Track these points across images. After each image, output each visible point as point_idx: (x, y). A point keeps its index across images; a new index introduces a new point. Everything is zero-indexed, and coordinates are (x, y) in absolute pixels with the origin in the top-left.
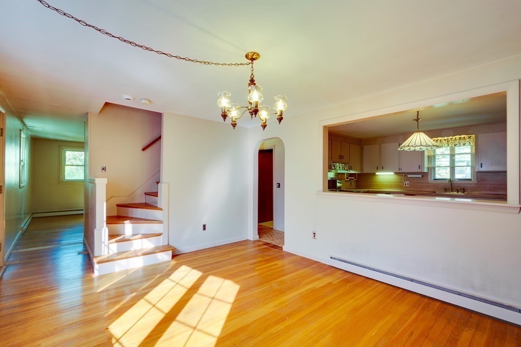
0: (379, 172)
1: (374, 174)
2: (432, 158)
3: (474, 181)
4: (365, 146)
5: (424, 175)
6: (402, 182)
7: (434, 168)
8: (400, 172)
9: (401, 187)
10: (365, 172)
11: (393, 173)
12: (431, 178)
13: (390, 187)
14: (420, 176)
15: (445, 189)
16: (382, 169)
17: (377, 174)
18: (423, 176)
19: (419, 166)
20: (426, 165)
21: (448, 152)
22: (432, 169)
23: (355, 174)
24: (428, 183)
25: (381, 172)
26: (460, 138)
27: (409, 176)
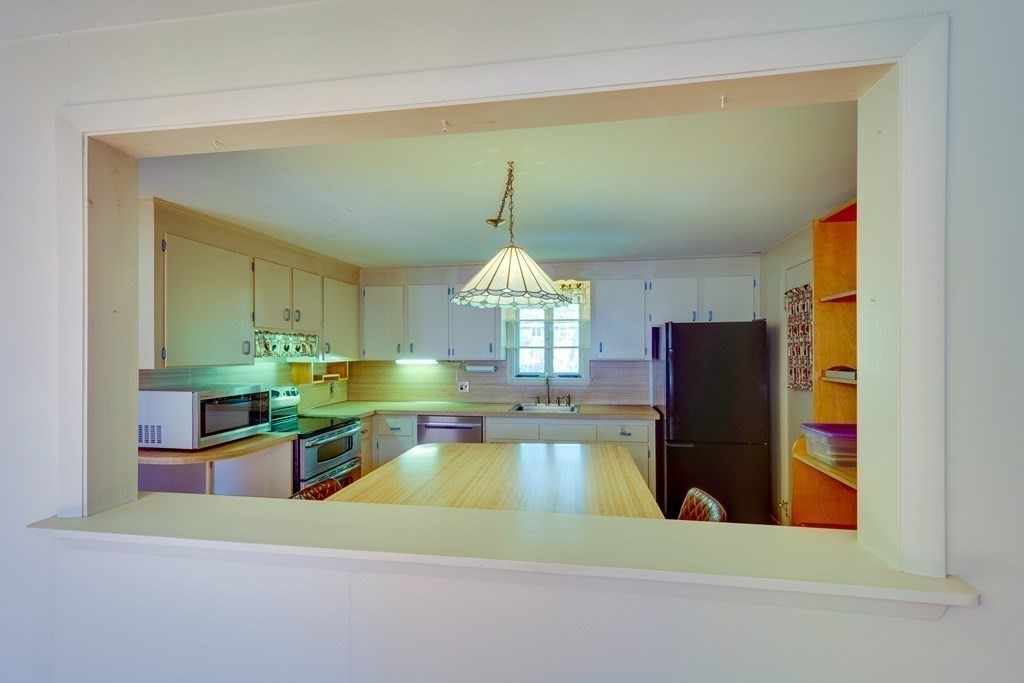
0: (403, 357)
1: (391, 363)
2: (513, 327)
3: (585, 380)
4: (367, 289)
5: (498, 365)
6: (454, 384)
7: (517, 350)
8: (451, 358)
9: (451, 395)
10: (368, 357)
11: (434, 362)
12: (511, 373)
13: (429, 396)
14: (492, 369)
15: (538, 398)
16: (412, 350)
17: (398, 362)
18: (496, 368)
19: (491, 345)
20: (503, 344)
21: (542, 317)
22: (513, 352)
23: (343, 364)
24: (508, 385)
25: (408, 357)
26: (563, 286)
27: (469, 368)
